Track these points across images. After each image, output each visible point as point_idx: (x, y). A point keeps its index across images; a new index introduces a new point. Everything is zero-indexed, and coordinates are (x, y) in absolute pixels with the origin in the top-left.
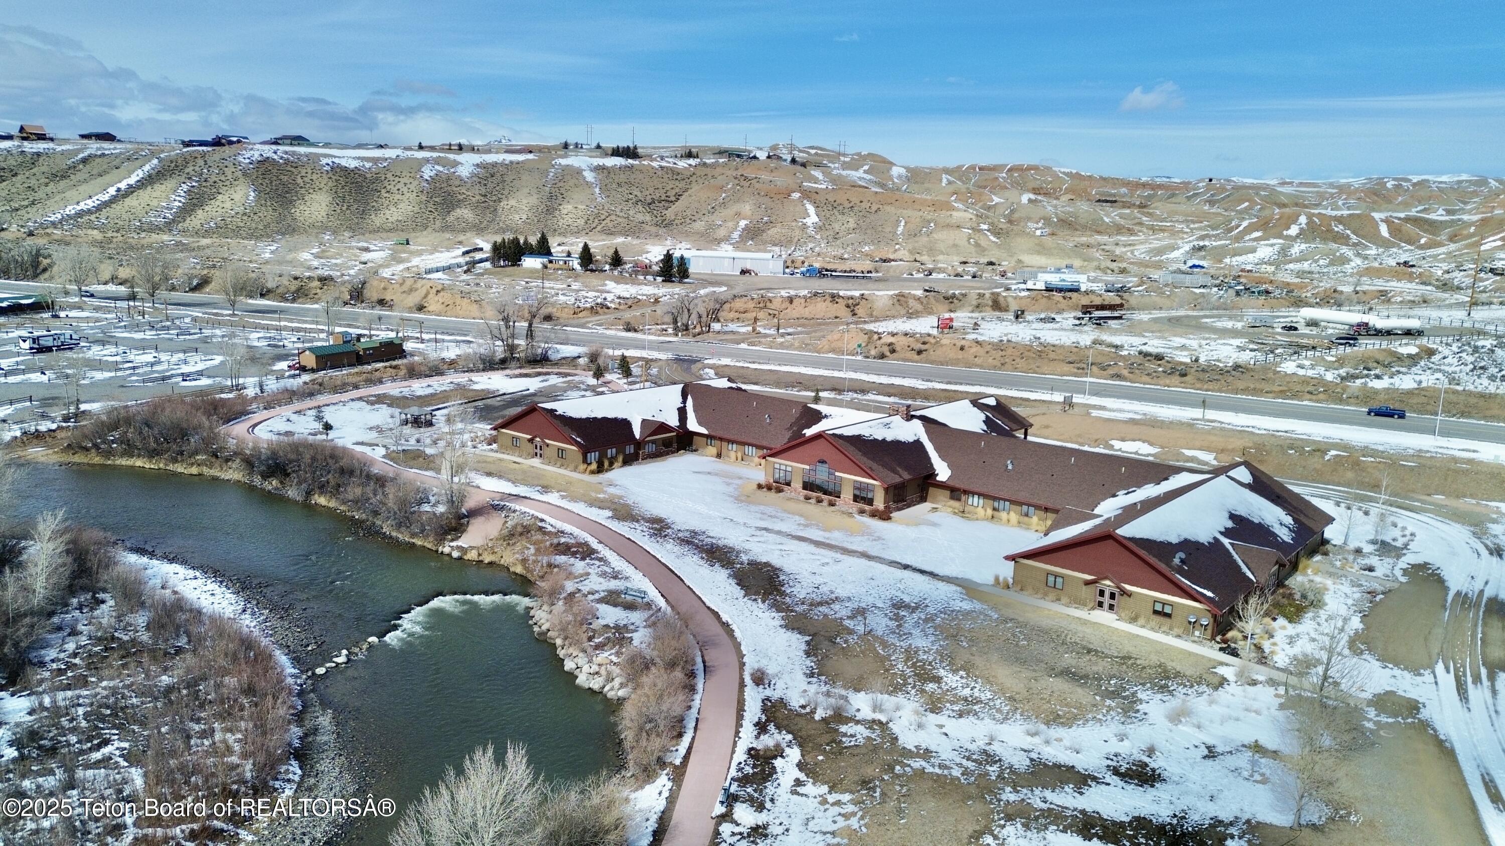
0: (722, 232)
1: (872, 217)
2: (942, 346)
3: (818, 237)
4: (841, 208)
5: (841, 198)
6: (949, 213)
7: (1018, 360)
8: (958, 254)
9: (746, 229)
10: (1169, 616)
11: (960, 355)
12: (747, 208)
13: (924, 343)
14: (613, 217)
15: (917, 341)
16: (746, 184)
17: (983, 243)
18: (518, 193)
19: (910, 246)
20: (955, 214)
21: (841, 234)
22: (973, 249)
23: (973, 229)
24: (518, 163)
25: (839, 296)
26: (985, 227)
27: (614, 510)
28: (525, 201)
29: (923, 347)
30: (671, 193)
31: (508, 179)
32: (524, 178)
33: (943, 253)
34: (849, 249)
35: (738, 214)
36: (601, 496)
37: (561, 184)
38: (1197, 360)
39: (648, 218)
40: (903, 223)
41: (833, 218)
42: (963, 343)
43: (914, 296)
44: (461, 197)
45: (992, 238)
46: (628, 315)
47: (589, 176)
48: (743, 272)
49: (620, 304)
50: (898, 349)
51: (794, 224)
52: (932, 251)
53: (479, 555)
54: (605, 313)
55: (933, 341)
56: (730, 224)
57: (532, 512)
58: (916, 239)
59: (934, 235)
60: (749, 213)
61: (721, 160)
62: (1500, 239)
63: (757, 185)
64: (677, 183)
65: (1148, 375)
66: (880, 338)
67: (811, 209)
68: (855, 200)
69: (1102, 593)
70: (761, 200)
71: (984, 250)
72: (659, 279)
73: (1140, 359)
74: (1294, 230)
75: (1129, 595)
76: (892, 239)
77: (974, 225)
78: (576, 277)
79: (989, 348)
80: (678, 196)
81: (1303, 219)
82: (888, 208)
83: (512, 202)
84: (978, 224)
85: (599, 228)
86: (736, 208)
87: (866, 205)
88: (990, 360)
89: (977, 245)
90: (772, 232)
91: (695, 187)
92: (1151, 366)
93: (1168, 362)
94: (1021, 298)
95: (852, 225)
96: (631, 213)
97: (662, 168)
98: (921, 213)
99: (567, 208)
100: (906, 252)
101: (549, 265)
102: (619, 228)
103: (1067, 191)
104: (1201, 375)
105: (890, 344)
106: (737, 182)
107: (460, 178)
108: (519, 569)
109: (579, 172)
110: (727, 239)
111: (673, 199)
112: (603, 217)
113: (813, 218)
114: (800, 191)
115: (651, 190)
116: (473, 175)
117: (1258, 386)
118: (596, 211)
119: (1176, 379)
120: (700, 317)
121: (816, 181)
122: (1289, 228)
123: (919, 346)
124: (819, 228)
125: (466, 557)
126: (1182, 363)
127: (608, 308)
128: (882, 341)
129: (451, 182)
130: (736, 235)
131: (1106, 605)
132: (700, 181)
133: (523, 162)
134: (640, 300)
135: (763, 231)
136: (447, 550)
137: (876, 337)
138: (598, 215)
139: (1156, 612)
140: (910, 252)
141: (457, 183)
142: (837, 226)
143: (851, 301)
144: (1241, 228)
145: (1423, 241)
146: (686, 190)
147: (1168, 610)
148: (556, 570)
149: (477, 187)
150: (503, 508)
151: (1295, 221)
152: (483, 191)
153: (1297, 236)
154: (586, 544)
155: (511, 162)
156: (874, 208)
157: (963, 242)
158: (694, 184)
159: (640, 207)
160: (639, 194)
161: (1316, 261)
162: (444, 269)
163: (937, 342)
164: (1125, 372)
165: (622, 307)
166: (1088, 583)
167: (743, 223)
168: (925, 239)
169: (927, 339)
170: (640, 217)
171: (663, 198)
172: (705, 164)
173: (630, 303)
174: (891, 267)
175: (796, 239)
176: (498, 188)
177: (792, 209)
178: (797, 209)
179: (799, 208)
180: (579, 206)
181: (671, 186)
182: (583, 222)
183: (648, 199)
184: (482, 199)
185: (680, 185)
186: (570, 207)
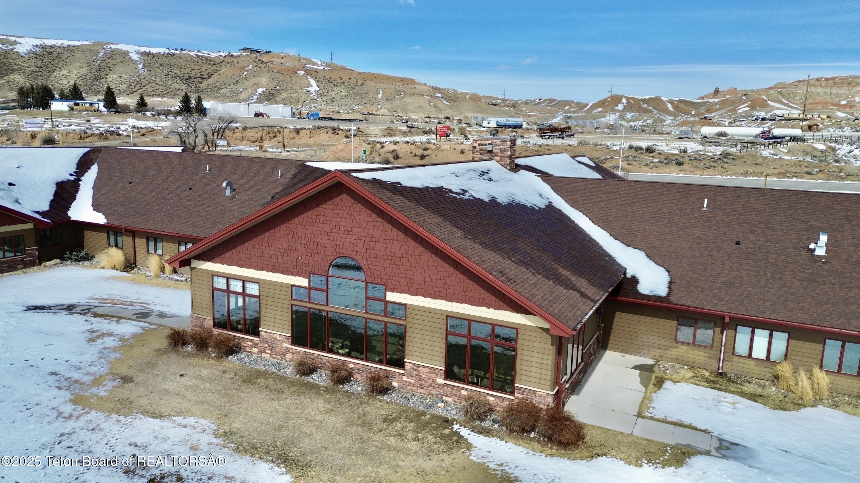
0: (243, 96)
1: (358, 88)
2: (443, 151)
3: (319, 100)
4: (335, 82)
5: (335, 76)
6: (413, 86)
8: (423, 112)
9: (263, 93)
12: (263, 80)
13: (426, 149)
14: (153, 85)
15: (419, 147)
16: (263, 66)
17: (440, 105)
18: (70, 66)
19: (388, 106)
20: (417, 87)
21: (336, 99)
22: (433, 109)
23: (431, 96)
24: (74, 46)
25: (339, 129)
26: (440, 95)
28: (75, 72)
29: (426, 153)
30: (205, 74)
31: (63, 57)
32: (77, 56)
33: (412, 111)
34: (343, 108)
35: (257, 85)
37: (110, 61)
40: (381, 92)
41: (330, 89)
42: (462, 147)
43: (400, 130)
44: (16, 67)
45: (445, 102)
47: (135, 57)
48: (257, 115)
50: (401, 155)
51: (300, 91)
52: (403, 110)
55: (434, 147)
56: (250, 91)
58: (392, 102)
59: (404, 100)
60: (265, 84)
61: (244, 54)
62: (747, 106)
63: (271, 66)
64: (210, 66)
66: (383, 147)
67: (313, 82)
68: (345, 78)
70: (274, 75)
71: (441, 110)
74: (620, 107)
76: (375, 101)
77: (432, 94)
78: (99, 115)
80: (210, 75)
81: (624, 101)
82: (369, 83)
83: (64, 72)
84: (435, 93)
85: (139, 92)
86: (255, 81)
87: (352, 81)
89: (436, 106)
90: (284, 96)
91: (224, 69)
93: (660, 154)
94: (482, 132)
95: (344, 93)
96: (170, 83)
97: (197, 56)
98: (394, 86)
99: (112, 76)
100: (386, 111)
101: (75, 107)
102: (158, 92)
105: (393, 151)
106: (256, 64)
107: (18, 53)
109: (126, 53)
110: (247, 100)
111: (206, 77)
112: (144, 84)
113: (314, 88)
114: (304, 70)
115: (188, 70)
116: (30, 52)
118: (138, 80)
120: (206, 136)
121: (316, 64)
122: (617, 106)
123: (420, 152)
124: (319, 94)
127: (119, 135)
128: (385, 149)
129: (7, 56)
130: (255, 98)
132: (228, 66)
133: (78, 46)
134: (154, 130)
135: (277, 96)
138: (139, 83)
140: (389, 110)
141: (15, 56)
142: (333, 94)
144: (589, 107)
145: (693, 113)
146: (217, 71)
149: (33, 61)
151: (620, 102)
152: (39, 63)
153: (624, 110)
155: (69, 46)
156: (360, 82)
157: (425, 105)
158: (223, 67)
159: (178, 80)
160: (178, 72)
163: (437, 149)
167: (260, 90)
168: (398, 102)
169: (428, 146)
170: (177, 86)
171: (198, 75)
172: (232, 56)
173: (143, 131)
174: (377, 118)
175: (302, 101)
176: (53, 63)
177: (298, 81)
178: (302, 81)
179: (304, 81)
180: (124, 76)
181: (205, 68)
182: (125, 86)
183: (186, 76)
184: (37, 69)
185: (212, 68)
186: (115, 76)
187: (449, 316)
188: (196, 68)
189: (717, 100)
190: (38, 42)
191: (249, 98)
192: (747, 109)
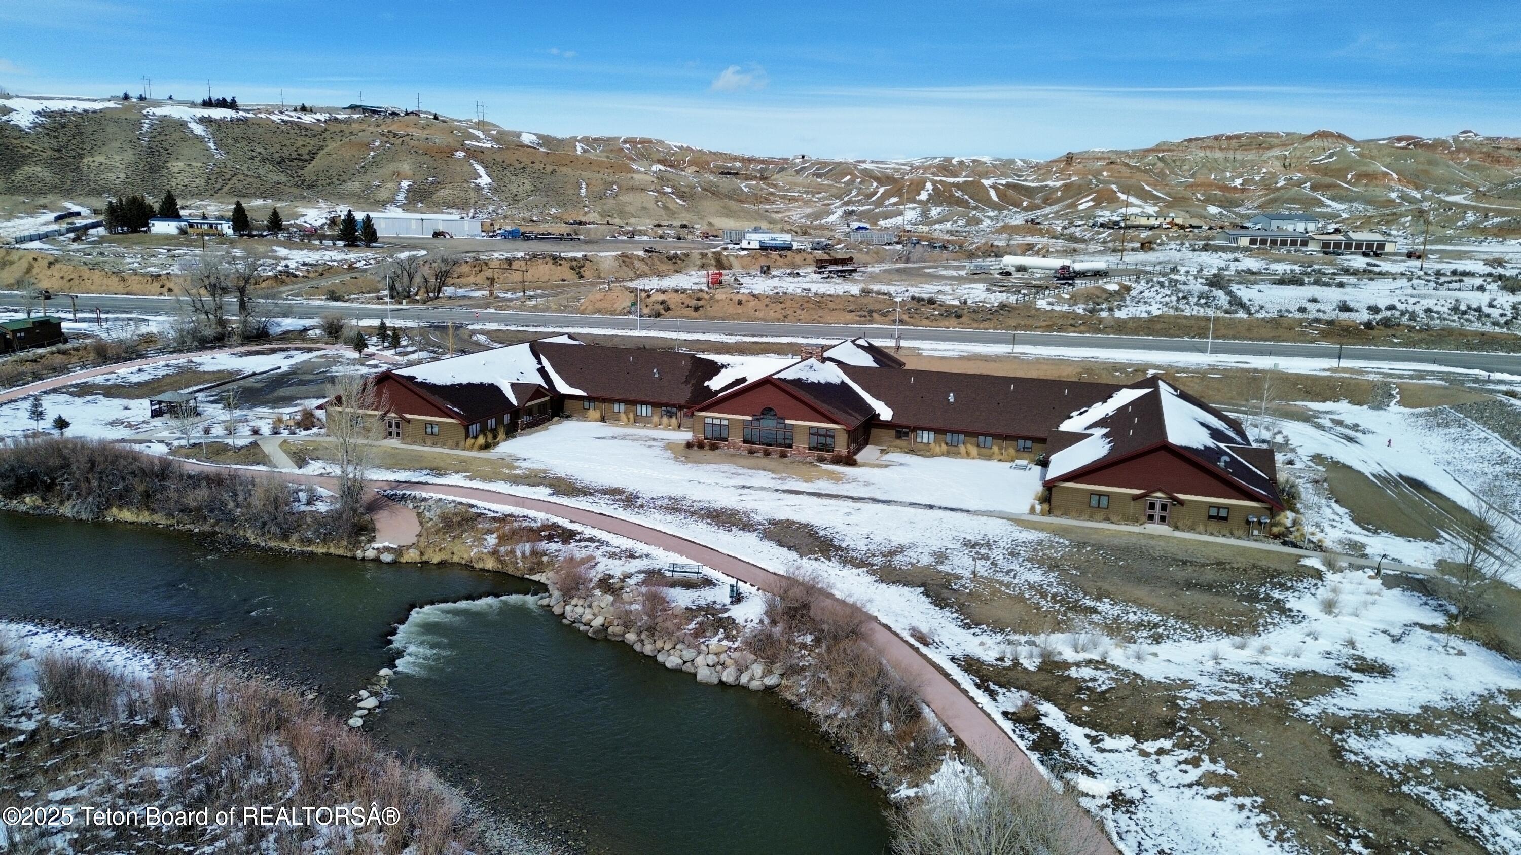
0: (383, 194)
1: (550, 179)
2: (718, 301)
3: (497, 198)
4: (511, 169)
5: (510, 157)
6: (629, 175)
7: (799, 312)
8: (650, 217)
9: (410, 189)
10: (1225, 519)
11: (740, 310)
12: (406, 167)
13: (699, 299)
14: (241, 177)
15: (690, 297)
17: (671, 206)
18: (105, 148)
19: (599, 209)
20: (635, 176)
21: (520, 197)
22: (663, 212)
23: (657, 191)
25: (562, 258)
26: (669, 190)
27: (550, 486)
28: (117, 158)
29: (700, 303)
30: (304, 151)
32: (108, 130)
33: (633, 216)
34: (535, 212)
35: (398, 176)
36: (518, 472)
37: (163, 137)
38: (965, 302)
39: (283, 178)
40: (584, 185)
41: (506, 180)
42: (739, 297)
43: (638, 256)
45: (678, 200)
46: (325, 283)
47: (196, 128)
48: (436, 235)
49: (308, 271)
50: (671, 306)
51: (465, 185)
52: (622, 214)
53: (422, 554)
54: (294, 283)
55: (707, 297)
56: (391, 185)
57: (450, 498)
58: (603, 201)
59: (620, 198)
60: (410, 173)
61: (356, 116)
63: (412, 143)
64: (308, 140)
65: (927, 318)
66: (649, 296)
67: (481, 170)
68: (526, 161)
69: (1152, 506)
70: (421, 158)
71: (674, 212)
72: (340, 244)
73: (914, 304)
74: (924, 196)
75: (1181, 503)
76: (578, 202)
77: (659, 188)
78: (232, 243)
79: (767, 301)
80: (313, 155)
81: (929, 186)
82: (564, 170)
83: (100, 159)
85: (226, 189)
86: (391, 167)
87: (537, 166)
88: (772, 313)
89: (666, 208)
90: (444, 193)
91: (331, 146)
92: (927, 310)
93: (941, 305)
94: (742, 257)
95: (529, 187)
96: (261, 172)
97: (283, 121)
98: (601, 175)
99: (177, 166)
100: (596, 215)
101: (189, 230)
102: (252, 189)
103: (691, 163)
104: (974, 316)
105: (663, 302)
106: (385, 139)
108: (490, 564)
109: (183, 124)
110: (392, 201)
111: (307, 157)
112: (228, 177)
113: (484, 180)
114: (463, 150)
115: (277, 147)
116: (35, 125)
117: (1028, 323)
118: (216, 170)
119: (953, 321)
120: (426, 281)
121: (478, 139)
122: (919, 194)
123: (694, 303)
124: (495, 190)
125: (403, 560)
126: (954, 306)
127: (296, 276)
128: (653, 299)
130: (401, 197)
131: (1157, 518)
132: (337, 138)
134: (331, 267)
135: (432, 193)
136: (370, 554)
137: (643, 295)
138: (220, 174)
139: (1210, 517)
140: (601, 215)
141: (16, 133)
142: (513, 188)
143: (574, 263)
144: (879, 194)
145: (1025, 204)
146: (321, 148)
147: (1223, 513)
148: (545, 559)
149: (45, 140)
150: (403, 497)
151: (923, 187)
152: (55, 145)
153: (928, 200)
154: (555, 526)
155: (86, 111)
156: (549, 169)
157: (651, 205)
158: (329, 142)
159: (269, 166)
160: (262, 151)
161: (956, 222)
162: (40, 237)
163: (711, 298)
164: (905, 317)
165: (311, 275)
166: (1136, 498)
167: (405, 184)
168: (611, 202)
169: (700, 295)
170: (273, 177)
171: (294, 156)
172: (336, 119)
173: (320, 269)
174: (590, 229)
175: (472, 201)
176: (74, 142)
177: (459, 169)
178: (465, 169)
179: (466, 168)
180: (194, 164)
181: (301, 143)
182: (203, 182)
183: (276, 157)
184: (57, 155)
185: (312, 143)
186: (181, 164)
187: (810, 427)
188: (288, 143)
189: (1059, 184)
190: (38, 106)
191: (394, 198)
192: (1091, 204)
